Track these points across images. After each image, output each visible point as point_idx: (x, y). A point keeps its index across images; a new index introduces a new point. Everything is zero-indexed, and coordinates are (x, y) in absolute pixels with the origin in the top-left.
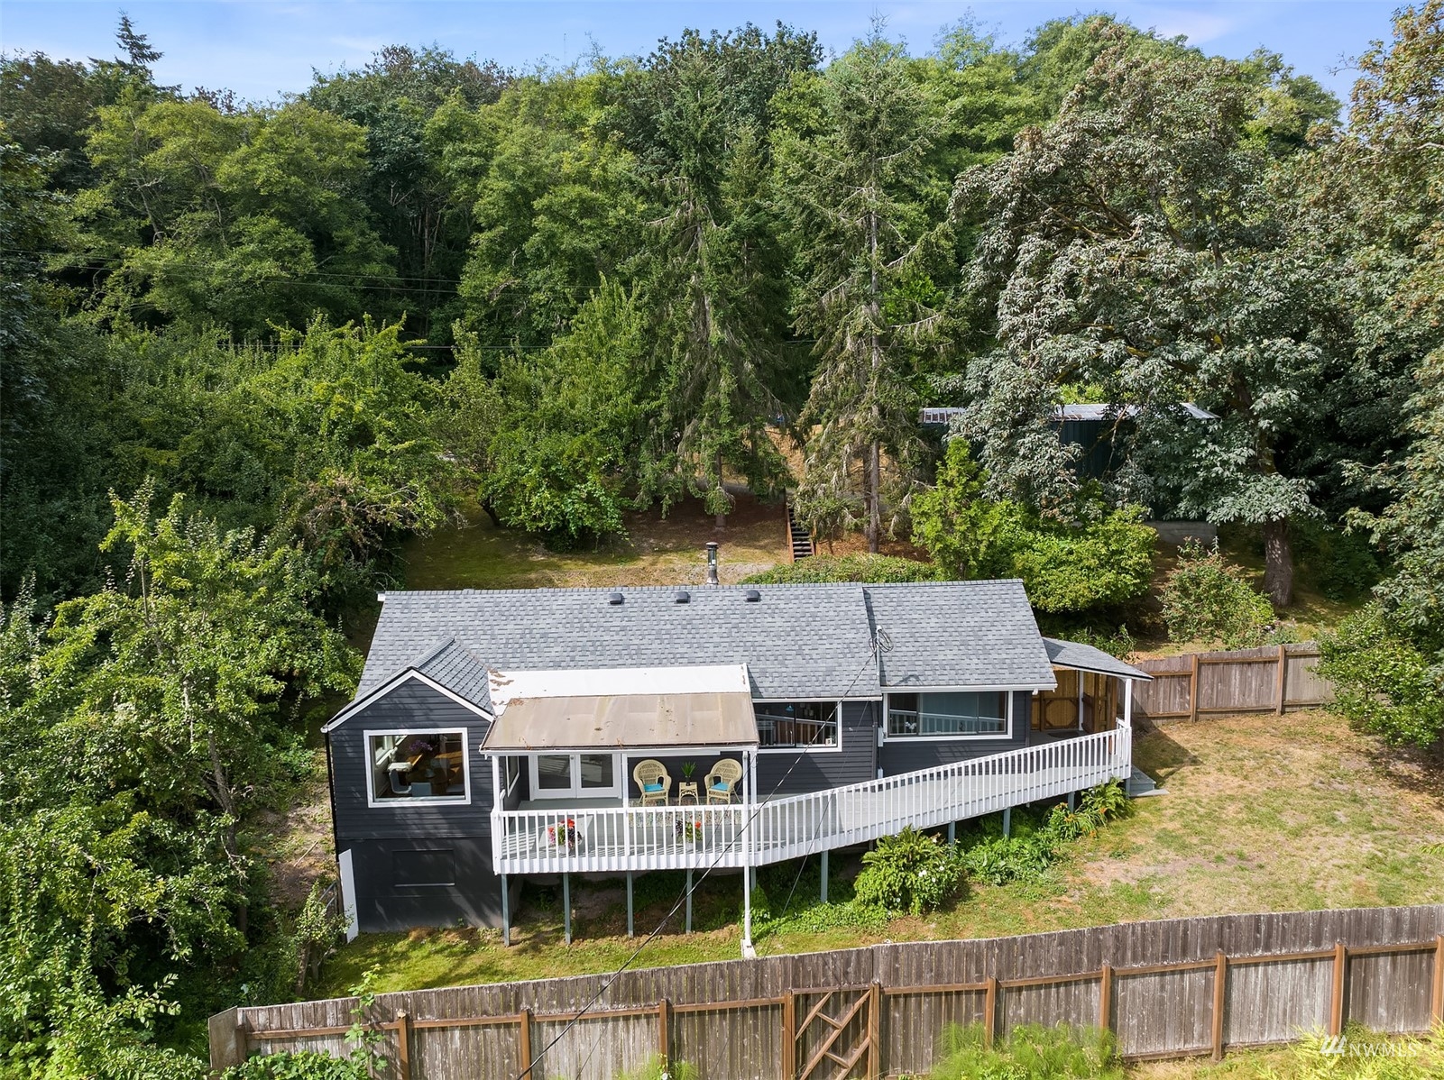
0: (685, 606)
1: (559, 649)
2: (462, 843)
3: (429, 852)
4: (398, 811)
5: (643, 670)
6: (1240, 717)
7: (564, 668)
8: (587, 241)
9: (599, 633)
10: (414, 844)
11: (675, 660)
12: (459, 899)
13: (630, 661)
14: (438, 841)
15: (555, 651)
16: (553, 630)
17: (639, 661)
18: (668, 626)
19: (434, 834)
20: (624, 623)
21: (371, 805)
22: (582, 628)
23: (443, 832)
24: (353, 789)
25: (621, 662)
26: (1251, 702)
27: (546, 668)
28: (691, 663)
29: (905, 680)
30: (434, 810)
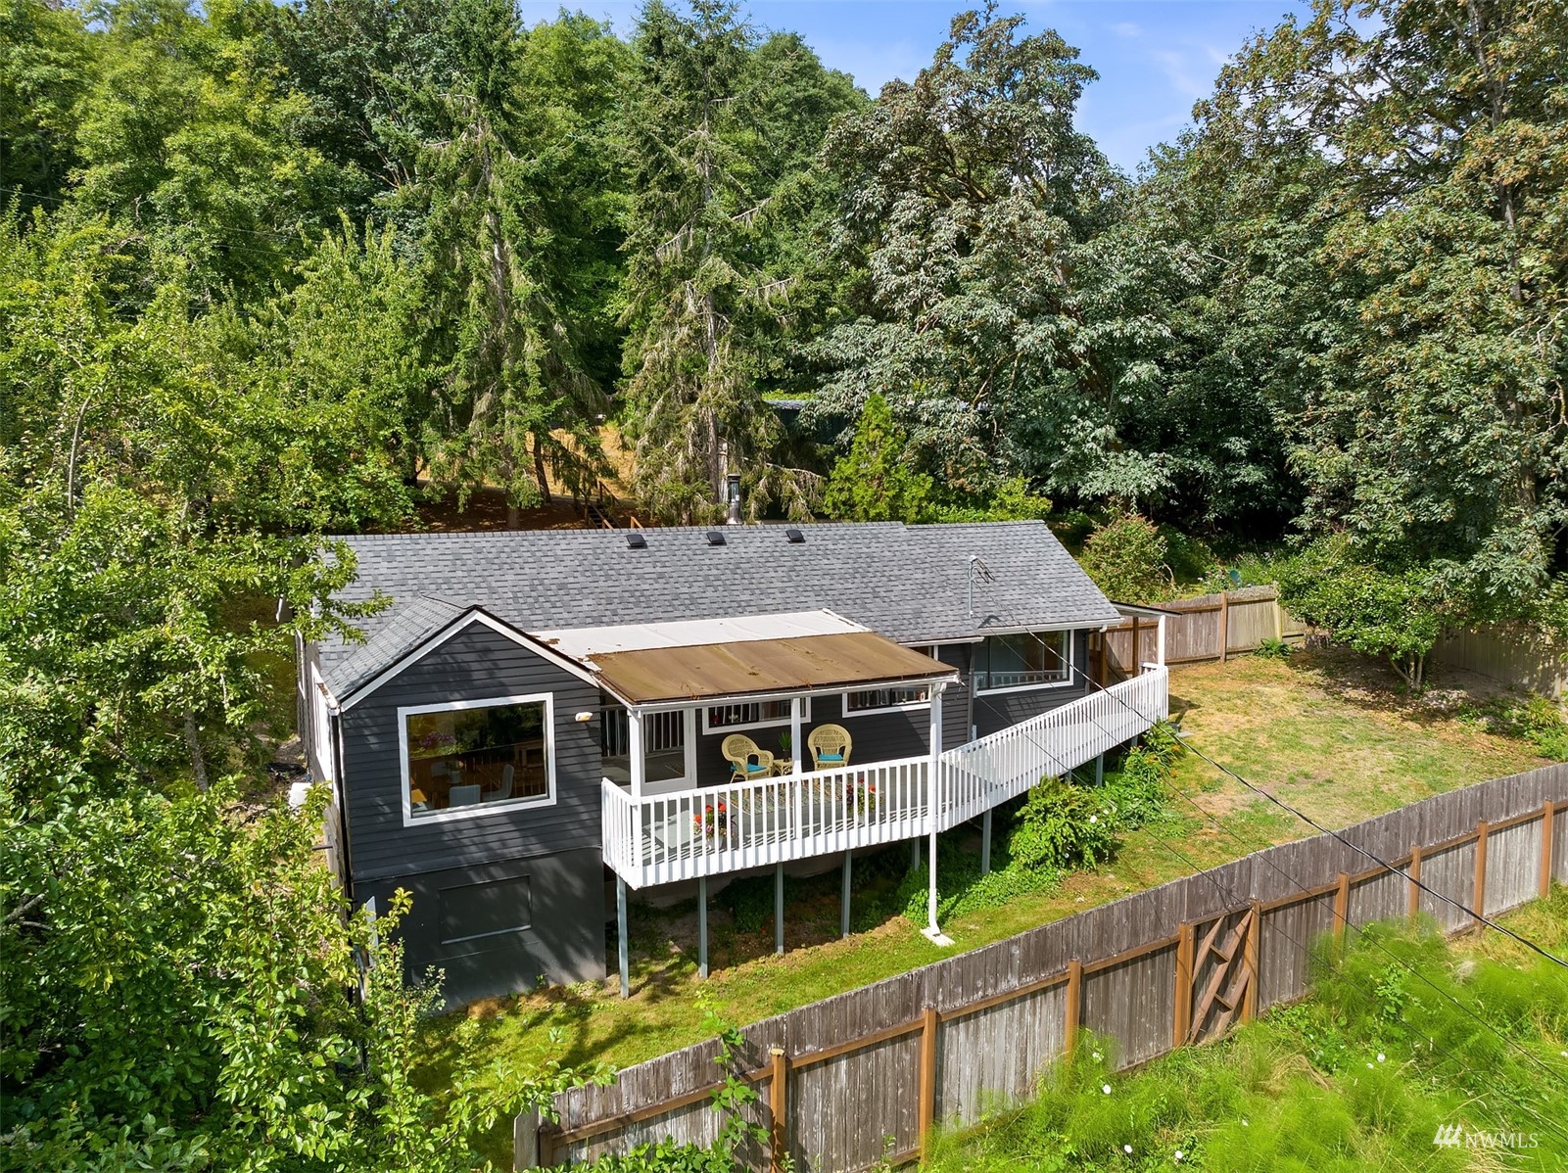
0: (722, 549)
1: (590, 602)
2: (541, 862)
3: (495, 883)
4: (447, 828)
5: (708, 621)
6: (1195, 666)
7: (609, 624)
8: (245, 194)
9: (632, 582)
10: (472, 874)
11: (741, 609)
12: (536, 947)
13: (688, 613)
14: (509, 863)
15: (586, 605)
16: (571, 580)
17: (699, 612)
18: (715, 572)
19: (503, 856)
20: (659, 570)
21: (408, 822)
22: (608, 577)
23: (514, 850)
24: (379, 801)
25: (677, 614)
26: (1202, 652)
27: (584, 625)
28: (762, 611)
29: (987, 621)
30: (504, 820)
